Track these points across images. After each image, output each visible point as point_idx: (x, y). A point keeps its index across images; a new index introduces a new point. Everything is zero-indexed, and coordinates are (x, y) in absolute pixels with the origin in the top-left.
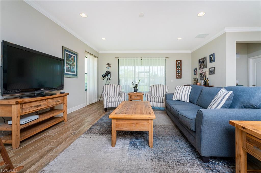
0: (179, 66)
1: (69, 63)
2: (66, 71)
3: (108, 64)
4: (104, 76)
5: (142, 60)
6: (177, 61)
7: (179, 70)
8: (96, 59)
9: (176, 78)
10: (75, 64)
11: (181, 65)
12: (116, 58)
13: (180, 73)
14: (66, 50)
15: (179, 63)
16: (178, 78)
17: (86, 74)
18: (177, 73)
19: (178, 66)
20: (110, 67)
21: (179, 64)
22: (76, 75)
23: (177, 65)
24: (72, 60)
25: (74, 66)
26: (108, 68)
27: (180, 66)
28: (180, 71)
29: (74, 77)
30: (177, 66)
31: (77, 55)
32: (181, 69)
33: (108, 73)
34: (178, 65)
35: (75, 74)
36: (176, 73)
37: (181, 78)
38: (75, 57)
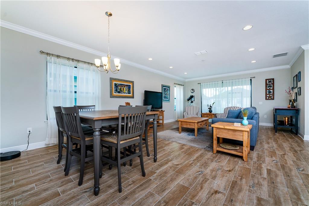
0: (271, 85)
1: (165, 93)
2: (164, 98)
3: (192, 90)
4: (188, 100)
5: (222, 83)
6: (266, 80)
7: (271, 89)
8: (182, 87)
9: (266, 99)
10: (168, 93)
11: (273, 84)
12: (198, 84)
13: (272, 93)
14: (163, 86)
15: (269, 82)
16: (268, 99)
17: (175, 98)
18: (268, 93)
19: (269, 85)
20: (194, 91)
21: (271, 83)
22: (169, 100)
23: (266, 84)
24: (166, 91)
25: (168, 94)
26: (192, 93)
27: (272, 85)
28: (272, 91)
29: (167, 101)
30: (267, 85)
31: (169, 87)
32: (273, 89)
33: (192, 97)
34: (269, 84)
35: (168, 99)
36: (266, 94)
37: (274, 99)
38: (168, 89)
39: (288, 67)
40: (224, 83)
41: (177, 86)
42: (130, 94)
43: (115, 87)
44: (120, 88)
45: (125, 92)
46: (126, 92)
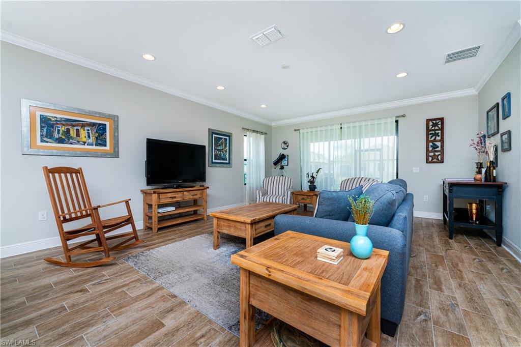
0: (437, 132)
1: (219, 148)
2: (215, 159)
3: (285, 143)
4: (276, 163)
5: (341, 128)
6: (428, 121)
7: (436, 141)
8: (263, 136)
9: (427, 162)
10: (228, 148)
11: (442, 129)
12: (295, 130)
13: (439, 149)
14: (213, 133)
15: (434, 125)
16: (432, 162)
17: (245, 160)
18: (430, 149)
19: (433, 132)
20: (287, 146)
21: (437, 128)
22: (229, 163)
23: (428, 130)
24: (222, 143)
25: (226, 151)
26: (284, 149)
27: (440, 132)
28: (439, 144)
29: (225, 165)
30: (430, 132)
31: (229, 136)
32: (442, 141)
33: (282, 157)
34: (433, 130)
35: (227, 162)
36: (428, 151)
37: (443, 162)
38: (226, 139)
39: (473, 92)
40: (344, 128)
41: (248, 133)
42: (106, 146)
43: (42, 127)
44: (63, 129)
45: (84, 140)
46: (90, 141)
